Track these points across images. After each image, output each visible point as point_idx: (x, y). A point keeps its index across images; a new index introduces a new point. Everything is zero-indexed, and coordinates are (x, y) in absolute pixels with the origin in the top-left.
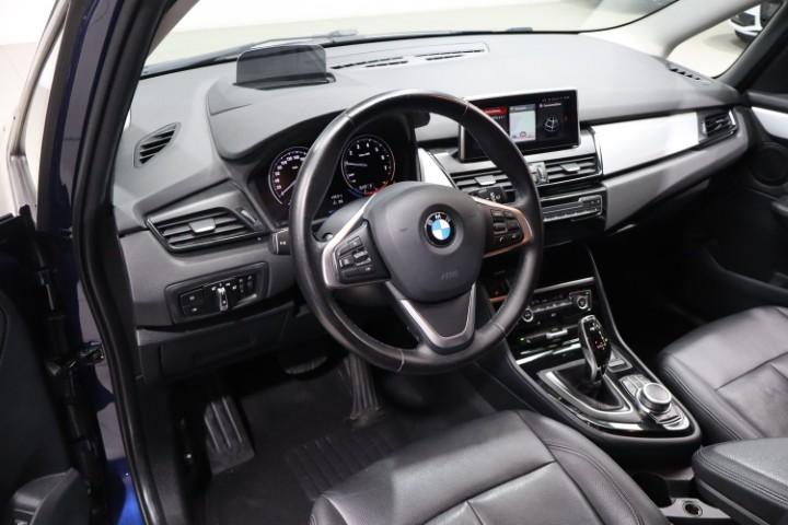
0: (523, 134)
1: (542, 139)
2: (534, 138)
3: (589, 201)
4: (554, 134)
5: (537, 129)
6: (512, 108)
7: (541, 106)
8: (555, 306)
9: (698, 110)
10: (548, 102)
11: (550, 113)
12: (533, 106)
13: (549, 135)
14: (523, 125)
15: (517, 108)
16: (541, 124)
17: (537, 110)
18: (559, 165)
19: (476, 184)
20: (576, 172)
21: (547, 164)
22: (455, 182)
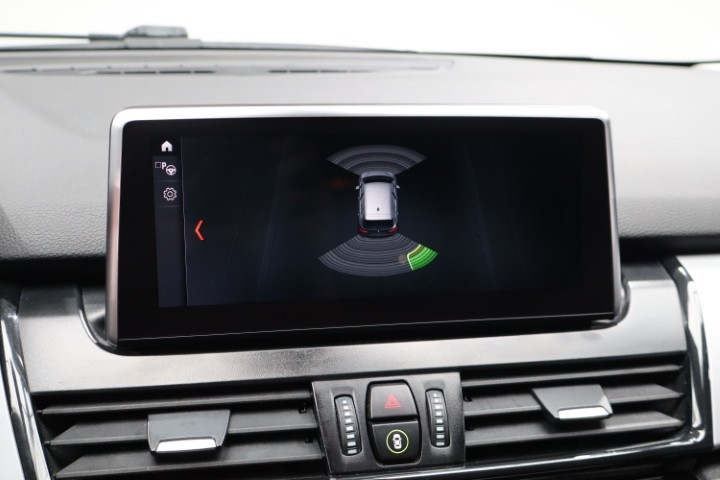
18: (526, 389)
19: (141, 446)
20: (596, 422)
21: (478, 380)
22: (51, 427)
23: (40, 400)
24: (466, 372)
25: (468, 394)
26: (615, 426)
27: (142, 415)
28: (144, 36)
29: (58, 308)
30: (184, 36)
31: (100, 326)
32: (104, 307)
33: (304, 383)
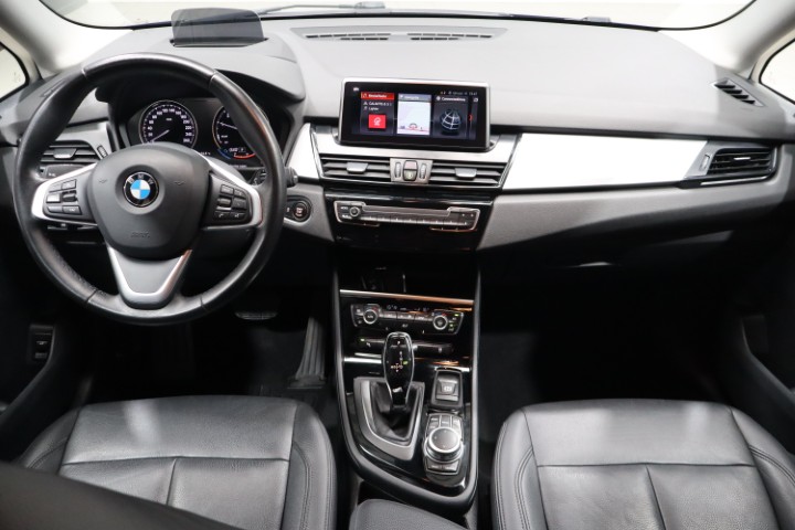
0: (413, 126)
1: (438, 135)
2: (428, 133)
3: (460, 213)
4: (454, 133)
5: (431, 123)
6: (401, 96)
7: (438, 98)
8: (410, 317)
9: (710, 139)
10: (447, 95)
11: (451, 108)
12: (429, 97)
13: (446, 132)
14: (414, 116)
15: (408, 97)
16: (437, 118)
17: (433, 103)
18: (453, 168)
19: (345, 169)
20: (471, 179)
21: (437, 163)
22: (324, 162)
23: (321, 155)
24: (435, 161)
25: (434, 167)
26: (477, 181)
27: (345, 162)
28: (364, 8)
29: (325, 132)
30: (383, 7)
31: (337, 138)
32: (337, 132)
33: (388, 159)
